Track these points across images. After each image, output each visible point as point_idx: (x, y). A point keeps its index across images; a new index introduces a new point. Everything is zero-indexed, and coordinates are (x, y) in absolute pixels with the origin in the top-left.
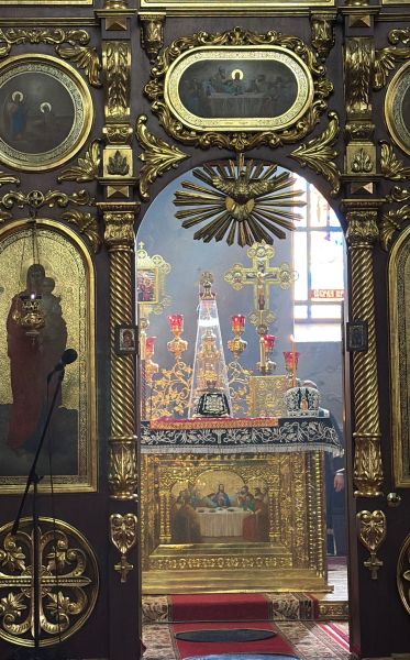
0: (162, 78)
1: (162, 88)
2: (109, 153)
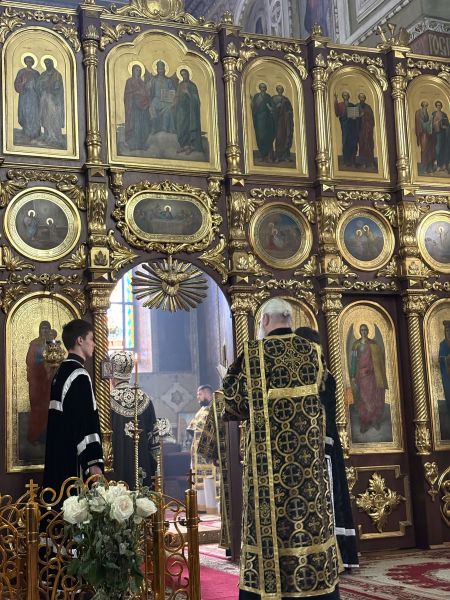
0: (123, 208)
1: (124, 214)
2: (94, 251)
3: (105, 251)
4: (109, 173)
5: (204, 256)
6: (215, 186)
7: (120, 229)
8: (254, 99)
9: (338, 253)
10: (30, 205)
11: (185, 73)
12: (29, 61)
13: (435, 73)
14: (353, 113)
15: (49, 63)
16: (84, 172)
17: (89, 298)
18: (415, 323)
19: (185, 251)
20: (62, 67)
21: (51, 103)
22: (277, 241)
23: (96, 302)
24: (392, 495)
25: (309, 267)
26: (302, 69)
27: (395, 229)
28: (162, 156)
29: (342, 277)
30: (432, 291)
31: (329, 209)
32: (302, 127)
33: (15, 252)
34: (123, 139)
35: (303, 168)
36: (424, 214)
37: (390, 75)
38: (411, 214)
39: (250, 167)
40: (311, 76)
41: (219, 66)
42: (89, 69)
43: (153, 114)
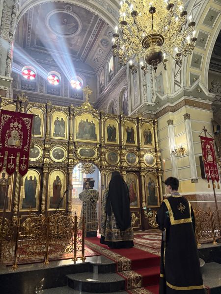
0: (77, 151)
2: (70, 160)
3: (72, 160)
4: (74, 143)
5: (95, 162)
6: (98, 146)
7: (76, 155)
8: (108, 127)
9: (125, 161)
10: (56, 150)
11: (92, 121)
12: (58, 118)
13: (148, 122)
14: (130, 131)
15: (62, 119)
16: (69, 143)
17: (68, 171)
18: (143, 178)
19: (91, 160)
20: (65, 120)
21: (62, 128)
22: (112, 159)
23: (70, 172)
24: (137, 218)
25: (119, 165)
26: (119, 121)
27: (139, 157)
28: (86, 139)
29: (126, 167)
30: (147, 171)
31: (124, 151)
32: (118, 134)
33: (52, 160)
34: (78, 135)
35: (118, 143)
36: (145, 153)
37: (138, 123)
38: (142, 153)
39: (106, 142)
40: (121, 123)
41: (100, 120)
42: (71, 120)
43: (85, 130)
